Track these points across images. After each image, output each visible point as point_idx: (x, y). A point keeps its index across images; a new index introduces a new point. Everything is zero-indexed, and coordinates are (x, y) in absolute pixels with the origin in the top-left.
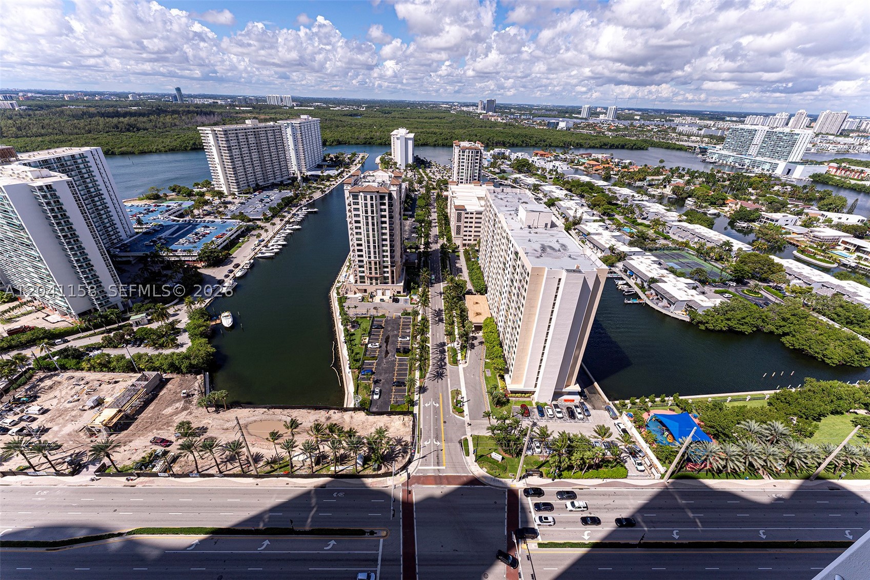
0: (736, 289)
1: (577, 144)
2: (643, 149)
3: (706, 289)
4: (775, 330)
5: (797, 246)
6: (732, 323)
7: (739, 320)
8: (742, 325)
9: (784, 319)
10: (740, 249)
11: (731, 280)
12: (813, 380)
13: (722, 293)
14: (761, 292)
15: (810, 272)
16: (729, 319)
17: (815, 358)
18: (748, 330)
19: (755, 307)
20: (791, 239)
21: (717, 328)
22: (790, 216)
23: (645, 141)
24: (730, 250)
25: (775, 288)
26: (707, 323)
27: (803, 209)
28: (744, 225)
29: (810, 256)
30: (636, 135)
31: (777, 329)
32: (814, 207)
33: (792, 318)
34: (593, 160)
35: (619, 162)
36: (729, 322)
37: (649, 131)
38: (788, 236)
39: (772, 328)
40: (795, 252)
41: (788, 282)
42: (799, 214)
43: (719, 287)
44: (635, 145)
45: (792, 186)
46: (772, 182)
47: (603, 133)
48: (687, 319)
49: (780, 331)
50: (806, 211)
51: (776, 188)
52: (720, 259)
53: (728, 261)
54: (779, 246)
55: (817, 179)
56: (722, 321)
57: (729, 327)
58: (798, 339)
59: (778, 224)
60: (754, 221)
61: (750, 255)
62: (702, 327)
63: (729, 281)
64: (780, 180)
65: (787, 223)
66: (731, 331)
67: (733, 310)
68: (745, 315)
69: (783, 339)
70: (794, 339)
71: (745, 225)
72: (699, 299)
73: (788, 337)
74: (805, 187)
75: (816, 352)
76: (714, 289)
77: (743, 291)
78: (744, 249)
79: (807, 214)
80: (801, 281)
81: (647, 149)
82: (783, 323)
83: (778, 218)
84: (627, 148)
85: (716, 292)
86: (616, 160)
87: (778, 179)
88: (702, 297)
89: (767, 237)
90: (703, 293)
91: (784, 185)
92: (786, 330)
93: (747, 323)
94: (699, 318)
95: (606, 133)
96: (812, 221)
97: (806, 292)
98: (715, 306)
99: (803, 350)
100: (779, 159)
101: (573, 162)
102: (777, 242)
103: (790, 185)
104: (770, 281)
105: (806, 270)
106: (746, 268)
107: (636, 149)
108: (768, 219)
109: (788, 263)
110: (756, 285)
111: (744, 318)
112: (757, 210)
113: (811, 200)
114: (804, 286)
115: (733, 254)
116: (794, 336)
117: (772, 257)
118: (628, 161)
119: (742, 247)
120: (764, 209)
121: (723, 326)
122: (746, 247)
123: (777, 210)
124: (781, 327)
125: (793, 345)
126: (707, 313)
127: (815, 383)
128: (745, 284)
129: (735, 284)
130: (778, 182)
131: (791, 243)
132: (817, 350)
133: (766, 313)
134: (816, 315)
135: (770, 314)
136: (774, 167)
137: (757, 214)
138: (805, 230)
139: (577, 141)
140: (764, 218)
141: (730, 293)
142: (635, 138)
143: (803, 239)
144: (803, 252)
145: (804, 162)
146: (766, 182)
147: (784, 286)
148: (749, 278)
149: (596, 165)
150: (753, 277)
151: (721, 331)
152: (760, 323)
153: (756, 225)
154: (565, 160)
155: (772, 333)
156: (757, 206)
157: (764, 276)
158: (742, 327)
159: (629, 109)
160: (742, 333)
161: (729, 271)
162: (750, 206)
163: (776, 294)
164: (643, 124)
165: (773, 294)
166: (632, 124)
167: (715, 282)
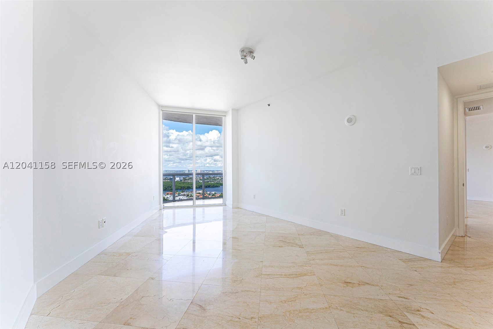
1: (188, 187)
2: (217, 187)
23: (218, 183)
30: (213, 181)
34: (198, 193)
35: (210, 193)
37: (217, 179)
44: (214, 185)
47: (198, 181)
81: (219, 187)
84: (211, 187)
86: (209, 193)
95: (200, 181)
101: (188, 196)
107: (215, 187)
118: (214, 192)
139: (187, 186)
142: (213, 182)
149: (200, 196)
154: (184, 195)
159: (206, 171)
164: (214, 177)
166: (209, 177)
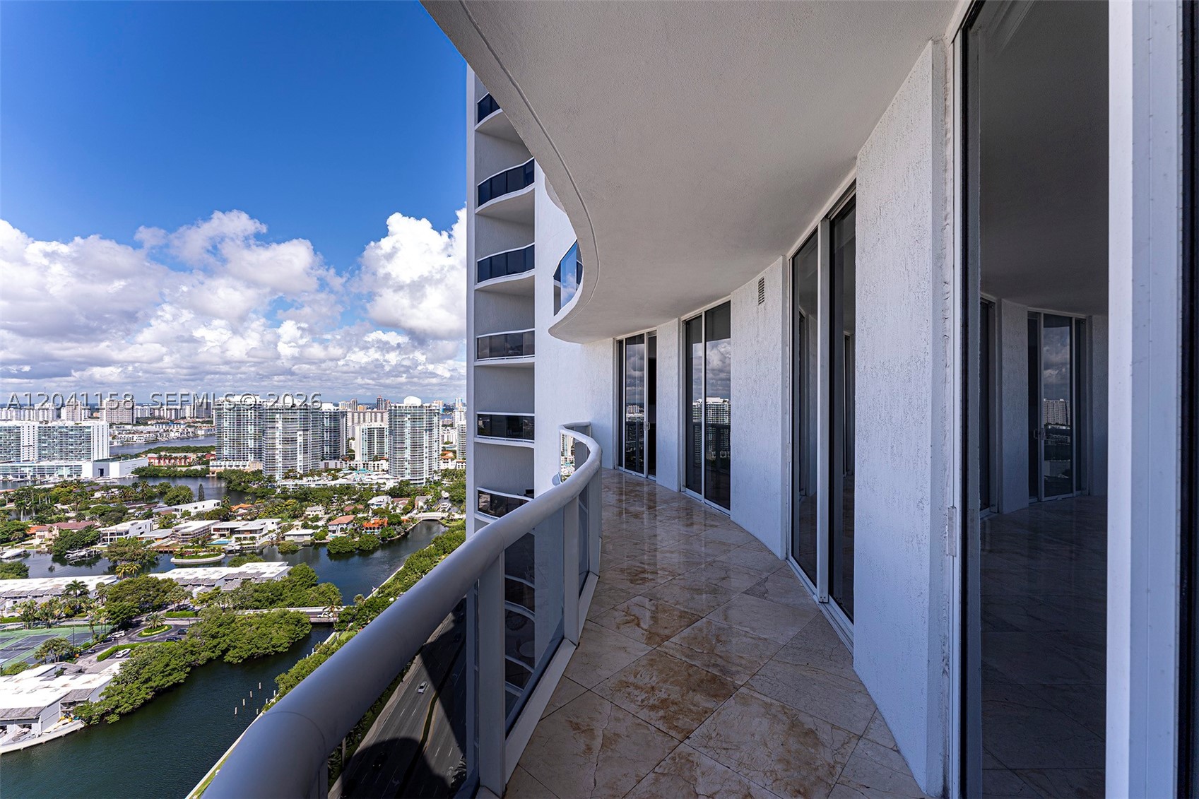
0: (129, 638)
3: (81, 663)
4: (212, 655)
5: (171, 552)
6: (157, 681)
7: (163, 672)
8: (170, 674)
9: (214, 637)
10: (99, 585)
11: (114, 630)
12: (283, 675)
13: (111, 655)
14: (164, 623)
15: (205, 572)
16: (148, 680)
17: (267, 656)
18: (180, 676)
19: (171, 644)
20: (159, 546)
21: (138, 703)
22: (140, 522)
24: (85, 593)
25: (179, 608)
26: (117, 707)
27: (150, 510)
28: (82, 554)
29: (193, 557)
31: (213, 652)
32: (161, 504)
33: (221, 630)
36: (151, 684)
38: (153, 545)
39: (207, 654)
40: (173, 560)
41: (190, 594)
42: (148, 516)
43: (100, 649)
45: (119, 488)
46: (88, 489)
48: (79, 725)
49: (218, 652)
50: (155, 511)
51: (98, 495)
52: (76, 611)
53: (91, 608)
54: (151, 561)
55: (145, 474)
56: (138, 688)
57: (155, 689)
58: (241, 647)
59: (131, 535)
60: (93, 543)
61: (121, 586)
62: (113, 718)
63: (111, 633)
64: (98, 484)
65: (141, 531)
66: (160, 693)
67: (146, 665)
68: (166, 660)
69: (227, 658)
70: (237, 650)
71: (83, 552)
72: (80, 683)
73: (230, 653)
74: (135, 485)
75: (265, 649)
76: (94, 657)
77: (140, 635)
78: (106, 582)
79: (159, 514)
80: (202, 587)
82: (215, 642)
83: (127, 528)
85: (100, 659)
87: (91, 483)
88: (83, 678)
89: (127, 556)
90: (81, 672)
91: (107, 488)
92: (223, 646)
93: (174, 669)
94: (98, 711)
96: (170, 520)
97: (216, 595)
98: (115, 676)
99: (253, 655)
100: (79, 460)
102: (144, 557)
103: (115, 487)
104: (168, 604)
105: (200, 573)
106: (126, 604)
108: (112, 534)
109: (174, 574)
110: (154, 619)
111: (167, 665)
112: (90, 528)
113: (151, 498)
114: (210, 590)
115: (92, 596)
116: (235, 647)
117: (151, 575)
119: (101, 580)
120: (98, 524)
121: (145, 694)
122: (106, 580)
123: (118, 521)
124: (215, 647)
125: (241, 658)
126: (109, 693)
127: (287, 677)
128: (138, 625)
129: (122, 633)
130: (95, 488)
131: (161, 552)
132: (265, 646)
133: (190, 643)
134: (240, 612)
135: (196, 640)
136: (78, 470)
137: (93, 534)
138: (168, 532)
140: (106, 535)
141: (124, 648)
143: (172, 542)
144: (182, 555)
145: (116, 458)
146: (78, 492)
147: (187, 602)
148: (139, 615)
150: (143, 611)
151: (146, 703)
152: (190, 658)
153: (100, 547)
155: (210, 660)
156: (83, 524)
157: (157, 602)
158: (171, 678)
160: (176, 685)
161: (102, 620)
162: (74, 527)
163: (184, 616)
165: (182, 617)
167: (89, 646)
